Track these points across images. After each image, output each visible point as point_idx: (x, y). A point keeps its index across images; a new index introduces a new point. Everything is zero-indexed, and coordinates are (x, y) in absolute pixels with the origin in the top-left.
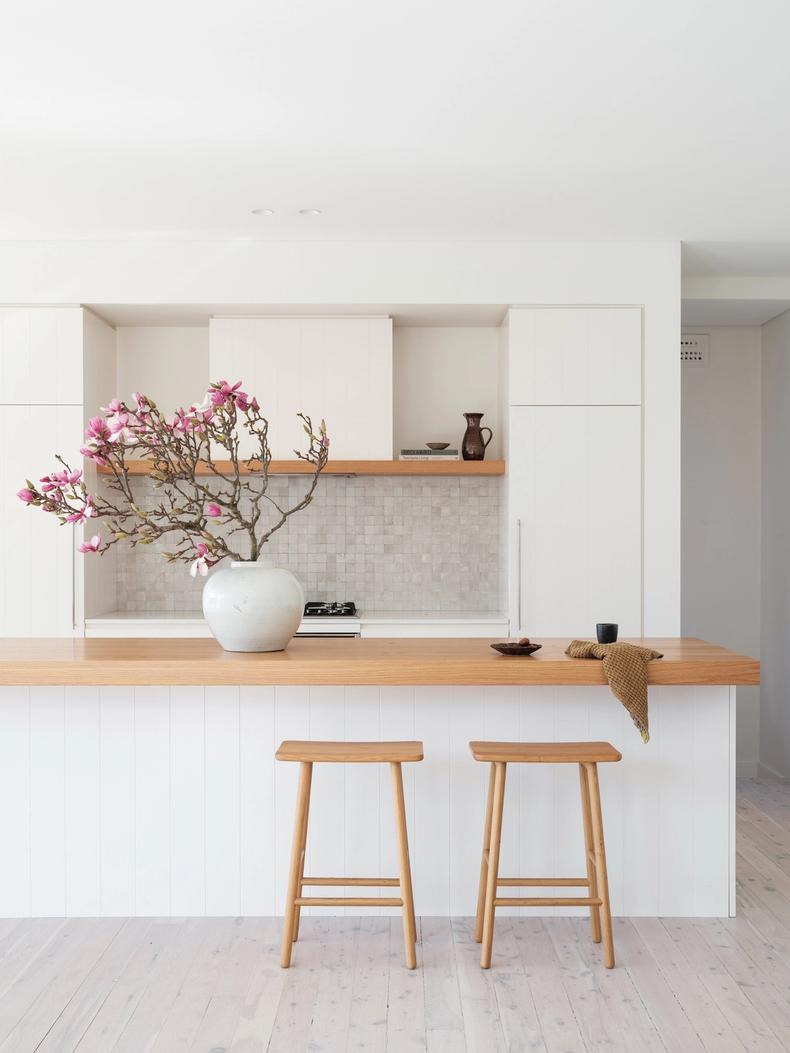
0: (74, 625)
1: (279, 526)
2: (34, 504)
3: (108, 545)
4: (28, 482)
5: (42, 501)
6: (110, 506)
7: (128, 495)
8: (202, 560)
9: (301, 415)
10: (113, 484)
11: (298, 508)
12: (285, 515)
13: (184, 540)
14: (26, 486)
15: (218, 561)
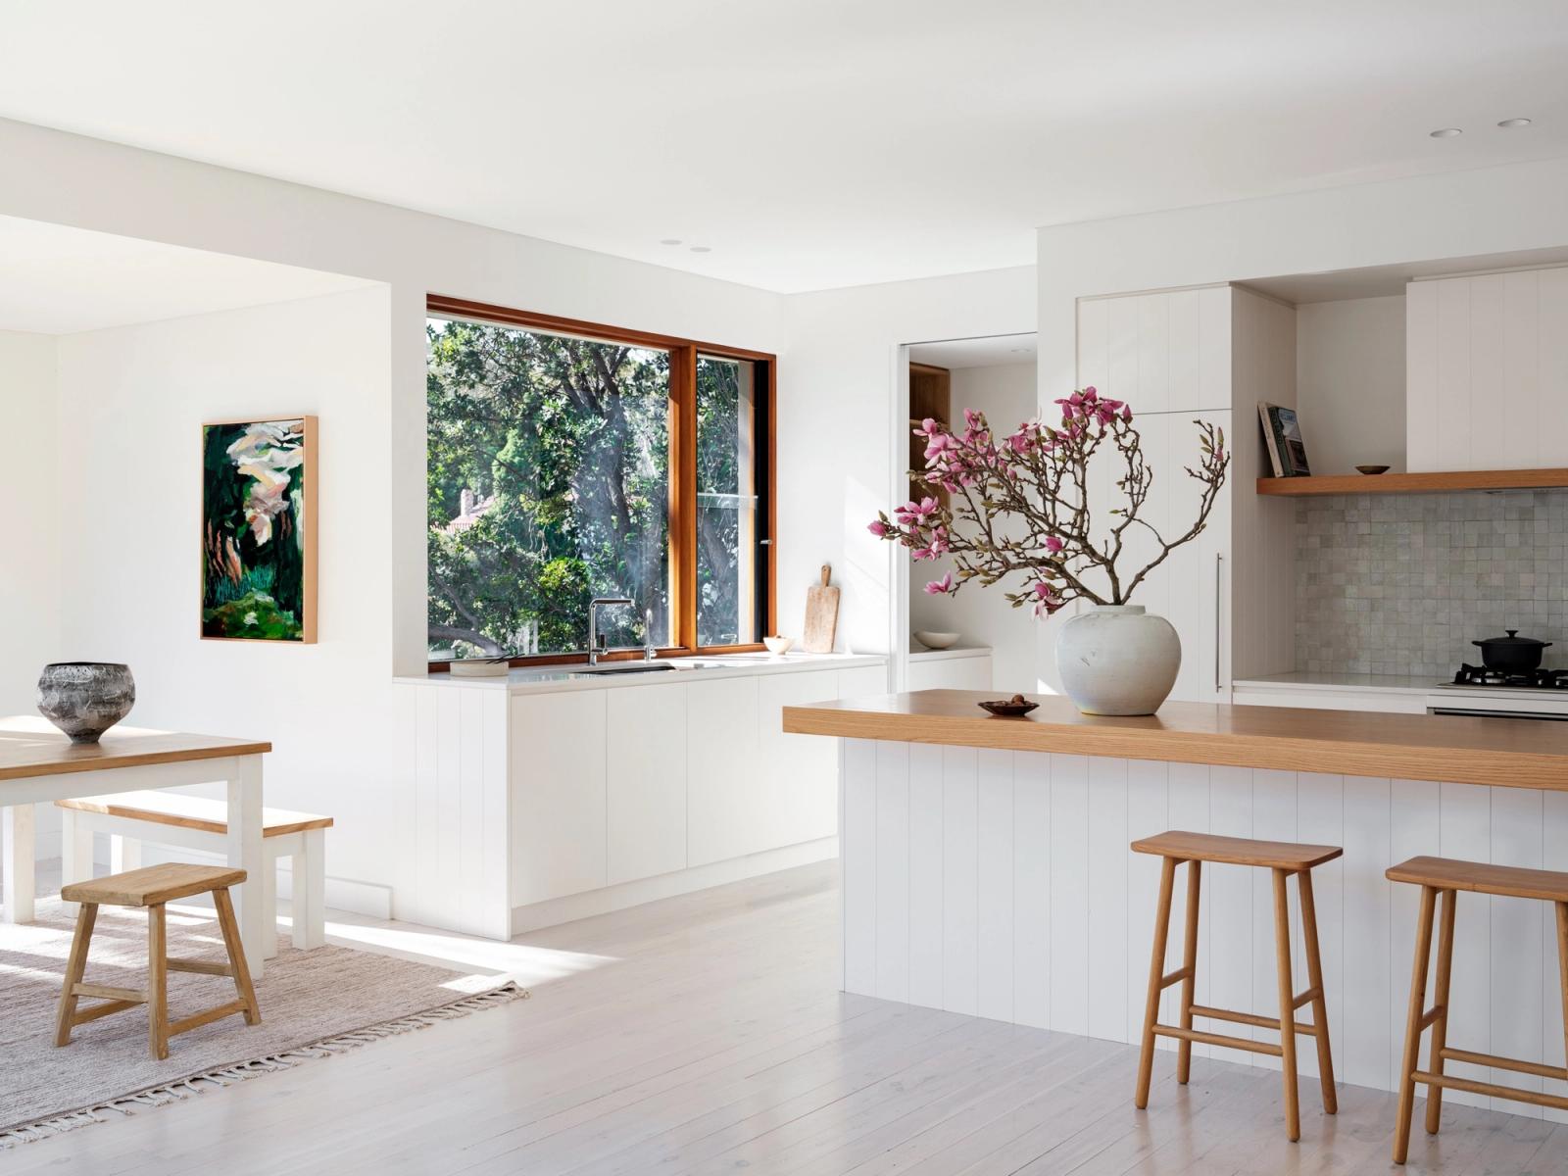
0: (1218, 687)
1: (1158, 562)
2: (887, 538)
3: (958, 584)
4: (881, 513)
5: (896, 535)
6: (962, 540)
7: (986, 527)
8: (1042, 602)
9: (1199, 422)
10: (966, 514)
11: (1185, 539)
12: (1167, 548)
13: (1030, 579)
14: (879, 518)
15: (1063, 605)
